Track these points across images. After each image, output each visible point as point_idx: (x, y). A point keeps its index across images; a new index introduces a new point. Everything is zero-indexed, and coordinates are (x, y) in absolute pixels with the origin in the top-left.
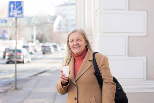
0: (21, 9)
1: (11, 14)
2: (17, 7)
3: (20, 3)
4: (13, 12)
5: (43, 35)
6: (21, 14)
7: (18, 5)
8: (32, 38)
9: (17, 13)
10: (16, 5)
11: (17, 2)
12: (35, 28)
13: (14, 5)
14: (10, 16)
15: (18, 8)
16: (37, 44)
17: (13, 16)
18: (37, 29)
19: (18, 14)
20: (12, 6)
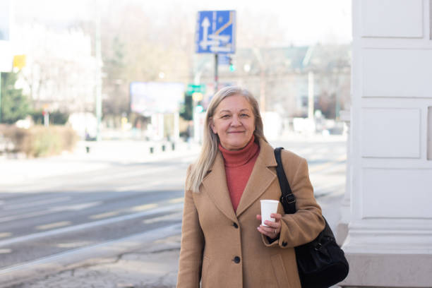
0: (229, 31)
1: (204, 44)
2: (219, 26)
3: (225, 16)
4: (209, 39)
5: (334, 96)
6: (229, 45)
7: (221, 20)
8: (305, 104)
9: (218, 43)
10: (217, 21)
11: (220, 13)
12: (311, 77)
13: (211, 21)
14: (200, 51)
15: (222, 29)
16: (318, 121)
17: (208, 50)
18: (317, 82)
19: (222, 45)
20: (206, 23)
